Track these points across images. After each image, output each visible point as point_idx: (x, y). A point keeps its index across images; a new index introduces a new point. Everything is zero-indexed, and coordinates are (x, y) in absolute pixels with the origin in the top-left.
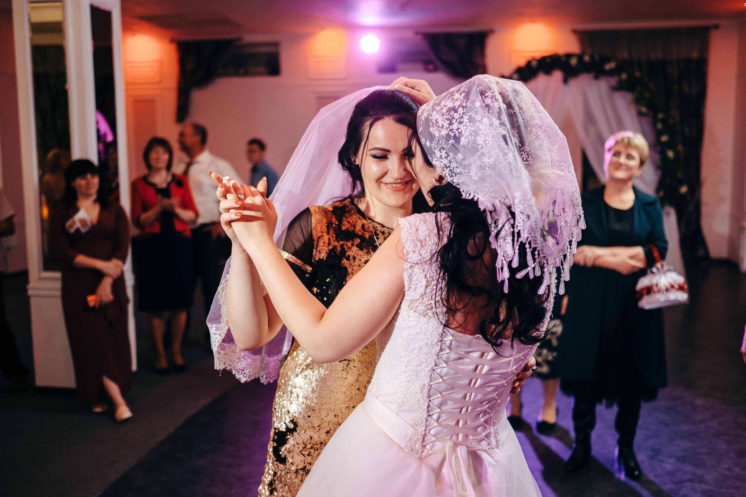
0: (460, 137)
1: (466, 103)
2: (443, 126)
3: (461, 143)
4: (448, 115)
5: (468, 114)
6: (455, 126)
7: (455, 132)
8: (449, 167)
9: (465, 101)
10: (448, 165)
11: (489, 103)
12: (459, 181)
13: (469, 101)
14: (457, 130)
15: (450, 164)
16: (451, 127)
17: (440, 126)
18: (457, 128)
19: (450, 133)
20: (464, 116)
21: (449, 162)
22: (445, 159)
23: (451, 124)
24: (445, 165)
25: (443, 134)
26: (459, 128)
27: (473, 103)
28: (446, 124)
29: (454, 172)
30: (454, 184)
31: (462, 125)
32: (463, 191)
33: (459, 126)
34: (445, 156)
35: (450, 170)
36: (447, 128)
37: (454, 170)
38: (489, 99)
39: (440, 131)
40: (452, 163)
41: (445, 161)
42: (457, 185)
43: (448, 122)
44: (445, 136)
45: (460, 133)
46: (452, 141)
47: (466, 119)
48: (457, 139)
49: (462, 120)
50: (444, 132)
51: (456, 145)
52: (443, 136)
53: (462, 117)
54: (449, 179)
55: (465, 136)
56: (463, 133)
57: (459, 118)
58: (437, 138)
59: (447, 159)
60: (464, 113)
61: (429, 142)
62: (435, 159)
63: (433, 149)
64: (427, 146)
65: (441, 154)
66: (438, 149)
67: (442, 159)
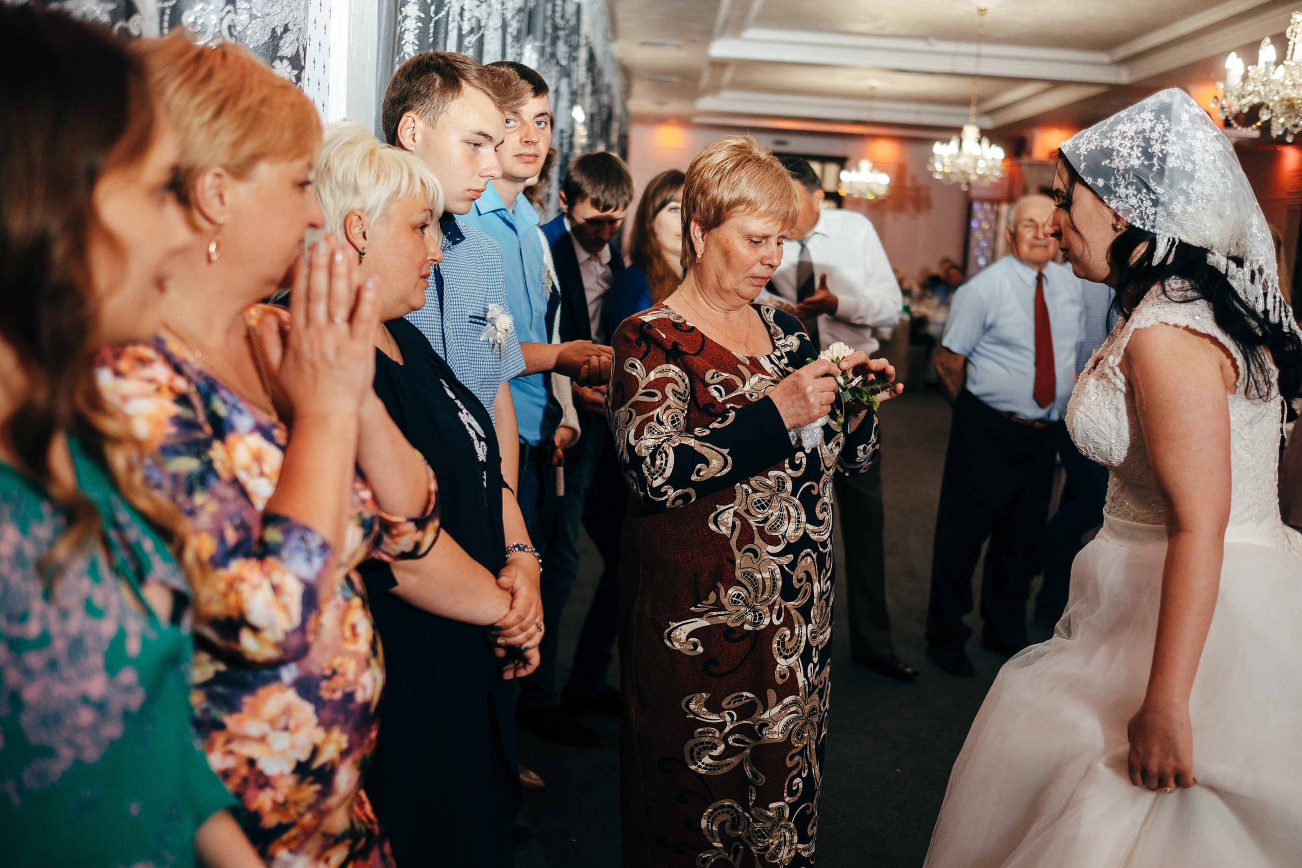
5: (1175, 130)
6: (1155, 148)
15: (1140, 204)
18: (1160, 149)
20: (1170, 133)
22: (1134, 198)
24: (1133, 206)
31: (1167, 144)
34: (1132, 194)
35: (1141, 212)
39: (1127, 162)
47: (1172, 136)
49: (1166, 139)
50: (1132, 162)
52: (1131, 167)
53: (1164, 136)
54: (1138, 223)
56: (1168, 156)
60: (1167, 130)
61: (1104, 180)
62: (1115, 201)
63: (1113, 187)
64: (1098, 186)
65: (1128, 192)
66: (1122, 186)
67: (1127, 198)
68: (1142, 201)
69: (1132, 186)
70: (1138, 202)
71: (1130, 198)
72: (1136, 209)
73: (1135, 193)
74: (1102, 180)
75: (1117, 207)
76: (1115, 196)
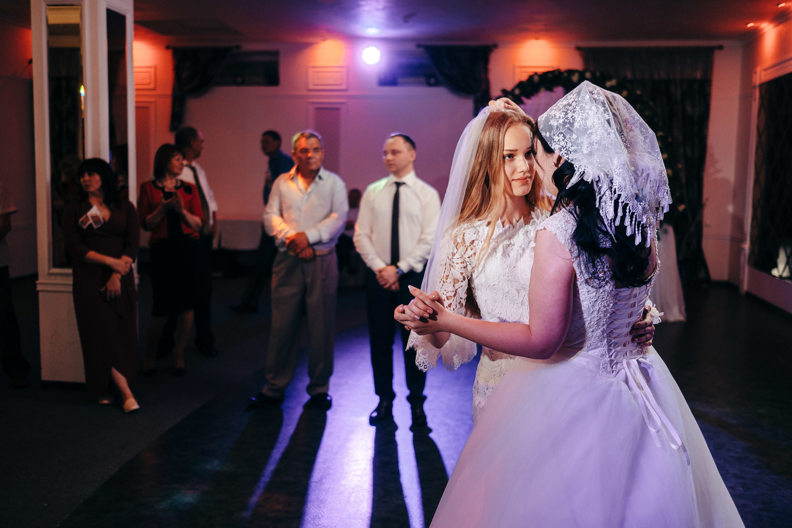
0: (573, 123)
1: (578, 98)
2: (560, 117)
3: (575, 127)
4: (564, 109)
5: (580, 105)
6: (570, 115)
7: (570, 120)
8: (566, 146)
9: (577, 97)
10: (564, 146)
11: (595, 97)
12: (573, 158)
13: (580, 97)
14: (572, 117)
15: (567, 144)
16: (566, 116)
17: (558, 117)
18: (571, 116)
19: (566, 120)
20: (577, 107)
21: (565, 143)
23: (567, 114)
24: (562, 146)
25: (561, 123)
26: (573, 116)
27: (583, 98)
28: (563, 115)
29: (569, 150)
30: (569, 161)
31: (576, 113)
32: (576, 167)
33: (573, 115)
34: (562, 139)
36: (563, 118)
37: (570, 149)
38: (595, 95)
39: (558, 121)
40: (568, 143)
41: (562, 143)
42: (572, 161)
43: (564, 113)
44: (562, 124)
45: (574, 119)
46: (568, 126)
47: (578, 109)
48: (572, 124)
49: (575, 110)
50: (561, 121)
51: (571, 128)
52: (561, 124)
53: (575, 108)
54: (565, 157)
55: (578, 121)
56: (576, 119)
57: (573, 109)
58: (555, 127)
59: (564, 141)
60: (576, 105)
63: (552, 137)
65: (559, 138)
72: (564, 148)
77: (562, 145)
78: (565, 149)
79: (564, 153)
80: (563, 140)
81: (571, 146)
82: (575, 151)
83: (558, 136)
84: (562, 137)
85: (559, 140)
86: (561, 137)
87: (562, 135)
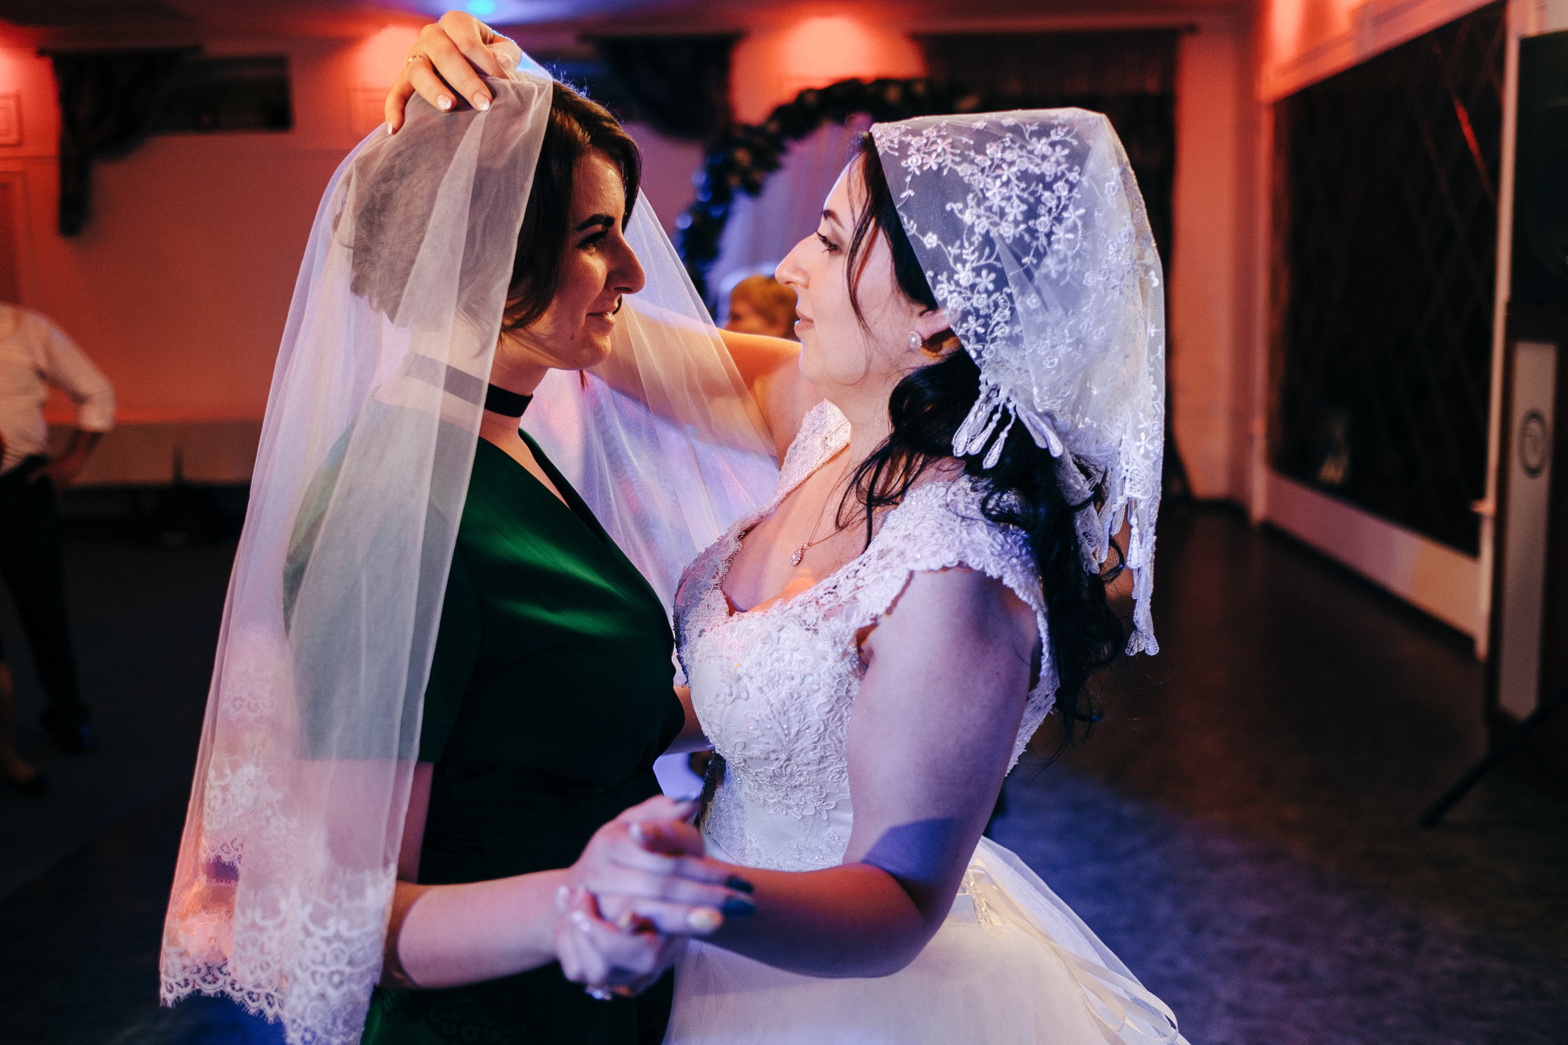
6: (1043, 225)
7: (1039, 240)
14: (1046, 234)
15: (994, 310)
18: (1047, 230)
19: (1027, 237)
22: (985, 296)
26: (1050, 232)
32: (987, 379)
33: (1055, 228)
40: (999, 310)
44: (1008, 241)
47: (1075, 215)
52: (1001, 237)
53: (1065, 208)
54: (970, 346)
57: (1056, 206)
58: (977, 238)
61: (939, 239)
62: (945, 286)
63: (951, 260)
64: (923, 246)
65: (978, 280)
66: (968, 266)
67: (972, 291)
68: (996, 305)
69: (989, 273)
70: (988, 307)
71: (978, 292)
73: (991, 287)
74: (935, 237)
75: (945, 300)
76: (949, 279)
77: (980, 307)
78: (981, 321)
79: (970, 334)
80: (990, 294)
81: (1006, 322)
82: (1014, 341)
83: (977, 271)
84: (991, 282)
85: (973, 287)
86: (987, 280)
87: (993, 276)
